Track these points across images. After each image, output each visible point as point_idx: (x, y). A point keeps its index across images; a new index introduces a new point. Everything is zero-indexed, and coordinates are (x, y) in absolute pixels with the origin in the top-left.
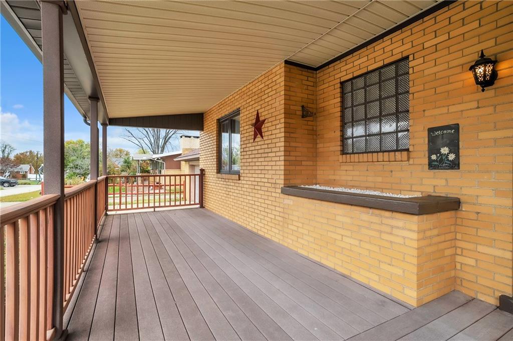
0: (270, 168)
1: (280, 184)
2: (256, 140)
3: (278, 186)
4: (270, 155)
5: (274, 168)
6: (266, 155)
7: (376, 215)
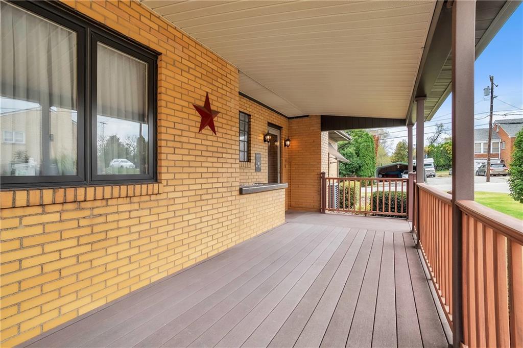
0: (224, 170)
1: (235, 186)
2: (203, 131)
3: (234, 189)
4: (225, 155)
5: (229, 170)
6: (220, 155)
7: (277, 192)
